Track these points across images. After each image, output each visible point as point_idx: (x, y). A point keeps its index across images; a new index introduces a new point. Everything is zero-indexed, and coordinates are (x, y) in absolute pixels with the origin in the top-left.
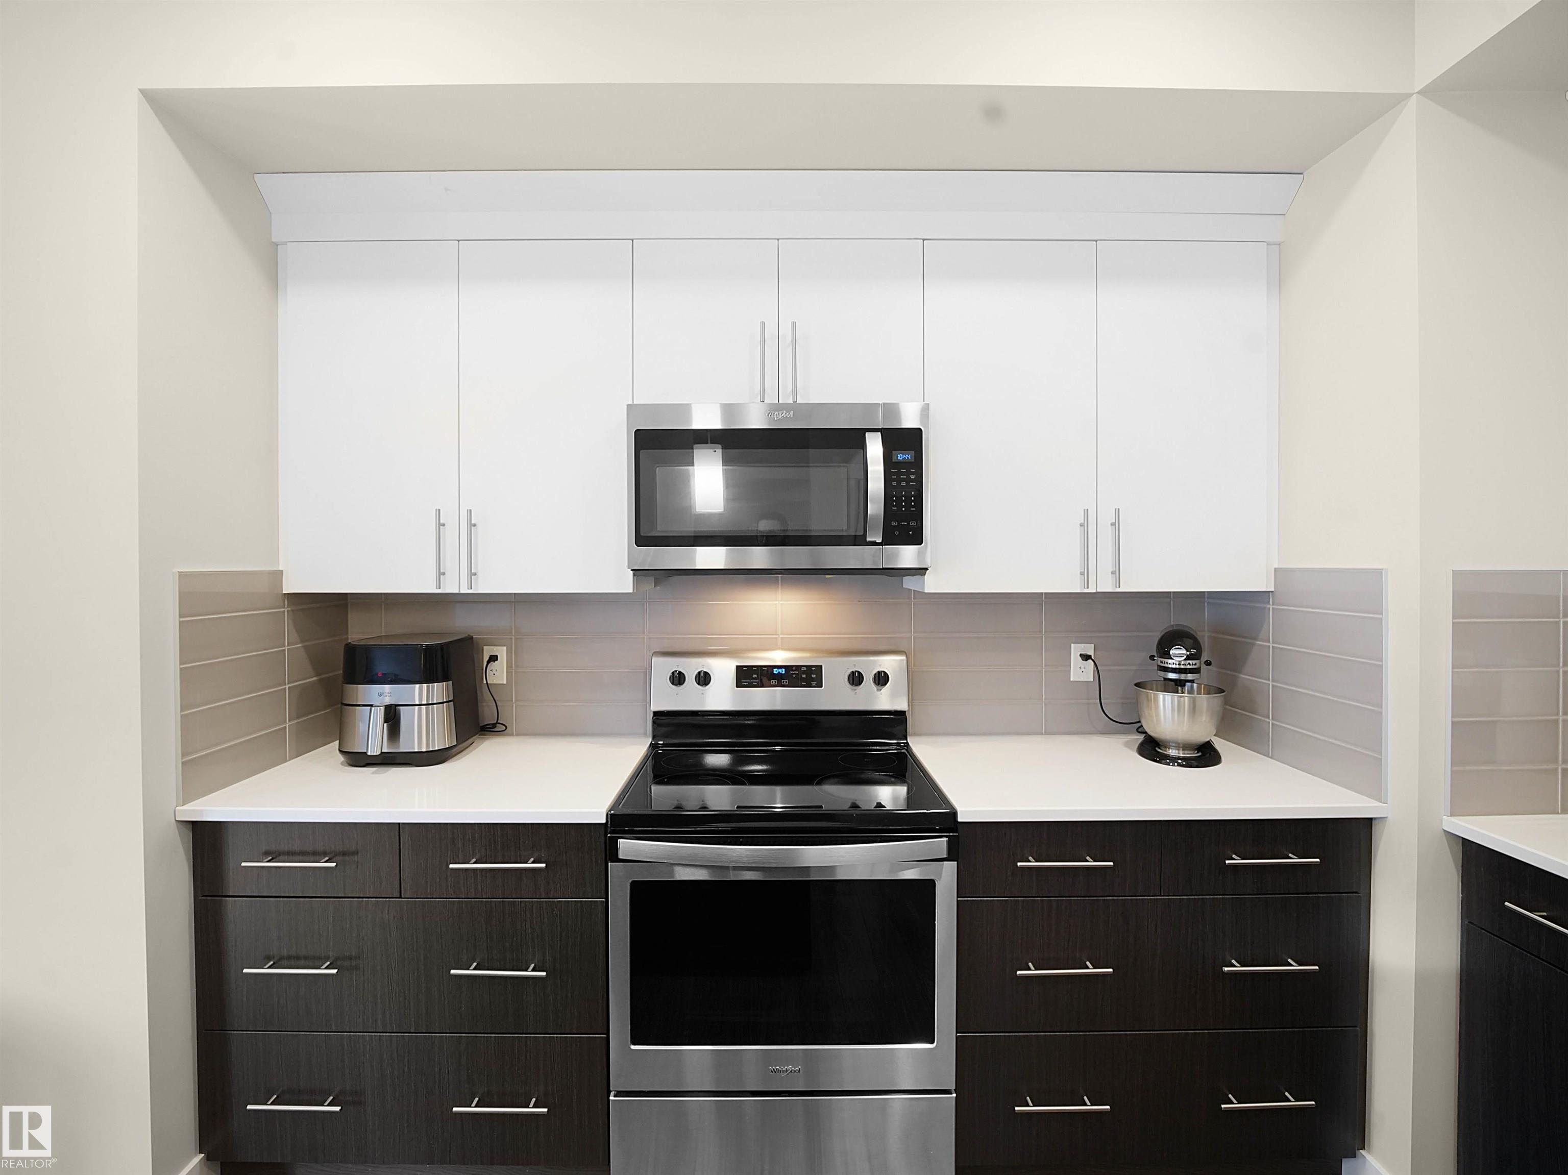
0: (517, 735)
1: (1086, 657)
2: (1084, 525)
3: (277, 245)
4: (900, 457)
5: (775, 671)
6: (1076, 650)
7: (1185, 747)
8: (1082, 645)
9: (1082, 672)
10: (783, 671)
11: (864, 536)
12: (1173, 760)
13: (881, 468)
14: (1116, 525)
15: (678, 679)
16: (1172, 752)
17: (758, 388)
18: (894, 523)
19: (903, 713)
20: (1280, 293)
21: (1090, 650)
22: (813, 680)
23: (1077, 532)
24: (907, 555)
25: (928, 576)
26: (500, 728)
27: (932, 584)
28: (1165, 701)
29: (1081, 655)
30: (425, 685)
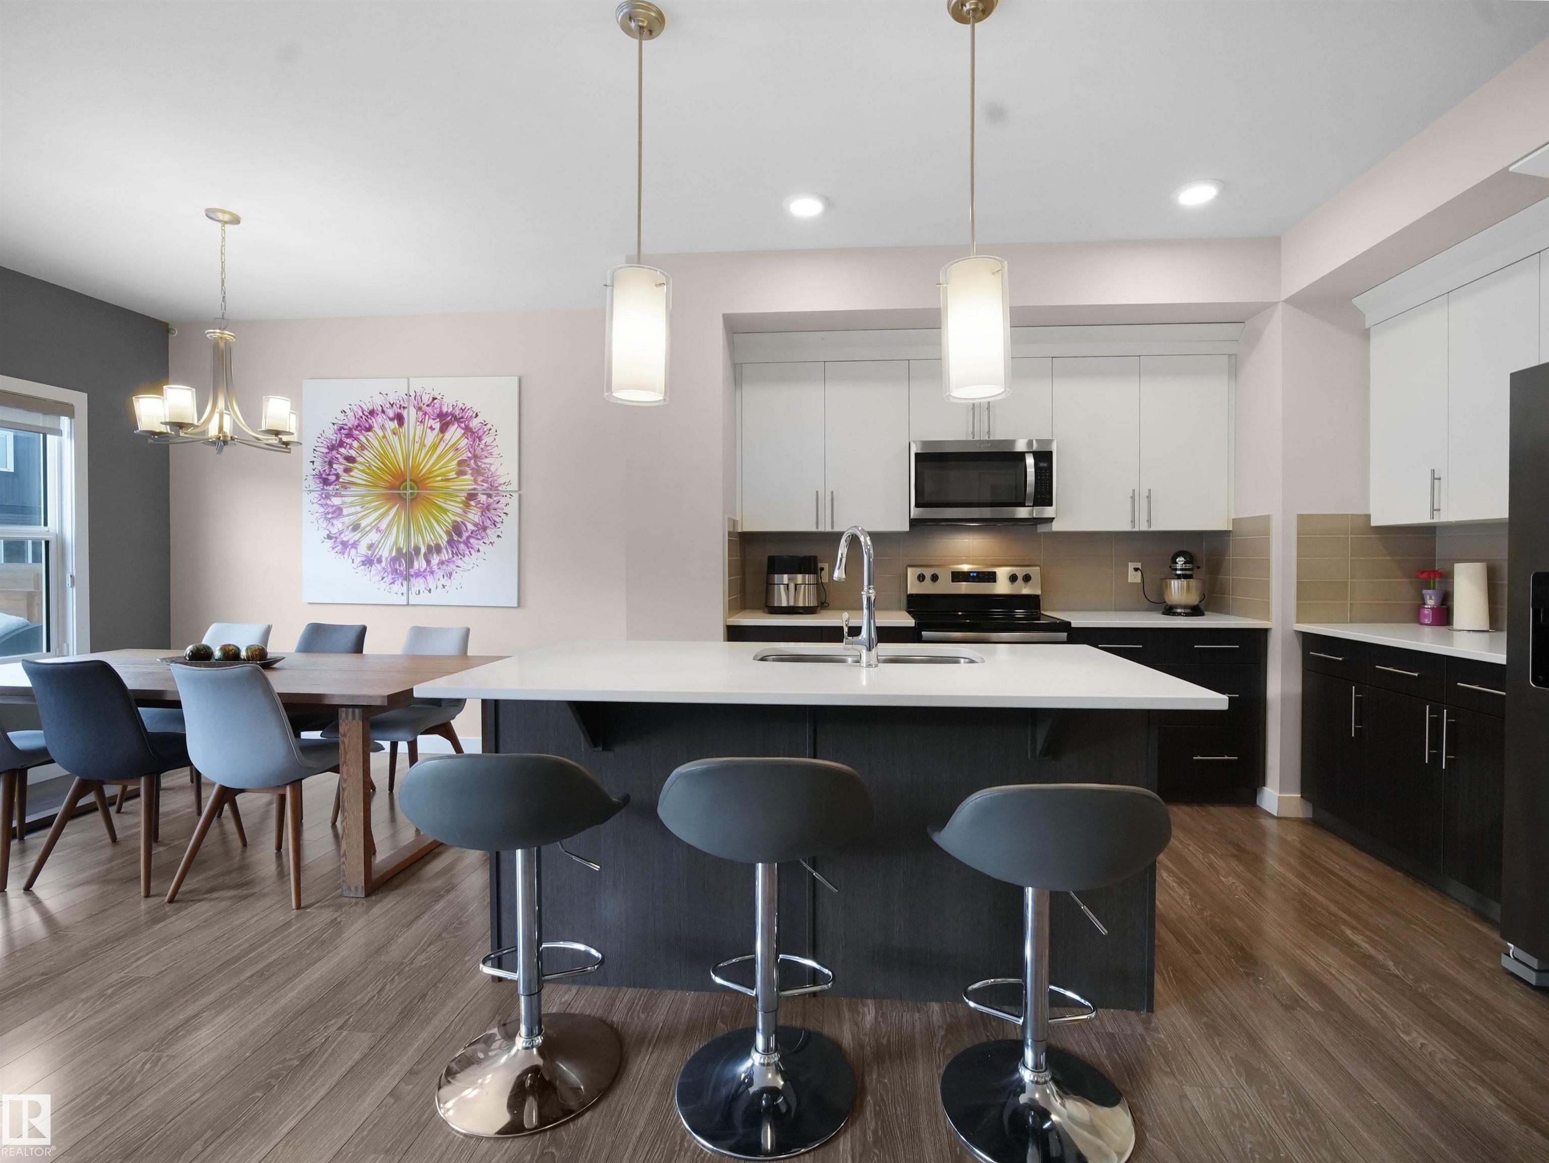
0: (833, 609)
1: (1136, 569)
2: (1133, 498)
3: (736, 364)
4: (1042, 465)
5: (971, 574)
6: (1131, 566)
7: (1185, 607)
8: (1135, 564)
9: (1134, 578)
10: (975, 574)
11: (1024, 503)
12: (1179, 614)
13: (1033, 470)
14: (1149, 497)
15: (921, 578)
16: (1179, 611)
17: (971, 430)
18: (1039, 497)
19: (1038, 596)
20: (1236, 375)
21: (1139, 565)
22: (991, 579)
23: (1129, 500)
24: (1048, 512)
25: (1054, 523)
26: (825, 605)
27: (1056, 527)
28: (1175, 584)
29: (1134, 569)
30: (807, 575)
